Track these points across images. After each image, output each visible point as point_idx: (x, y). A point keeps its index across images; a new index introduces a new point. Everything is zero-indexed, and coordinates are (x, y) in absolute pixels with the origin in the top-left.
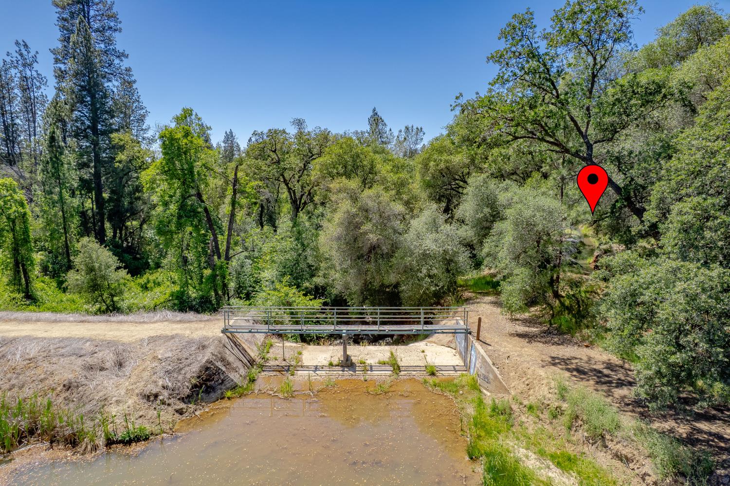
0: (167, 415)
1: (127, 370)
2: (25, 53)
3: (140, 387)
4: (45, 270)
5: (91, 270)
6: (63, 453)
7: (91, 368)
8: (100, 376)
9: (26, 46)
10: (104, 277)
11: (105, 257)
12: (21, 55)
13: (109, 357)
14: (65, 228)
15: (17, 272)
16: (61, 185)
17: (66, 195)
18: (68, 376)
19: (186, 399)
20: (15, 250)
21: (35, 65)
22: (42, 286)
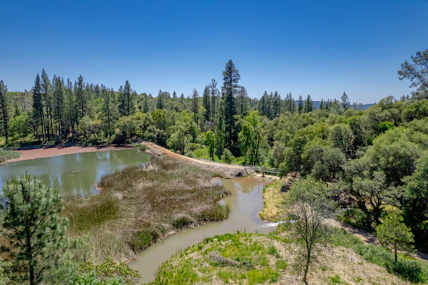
0: (233, 177)
1: (229, 171)
2: (214, 83)
3: (230, 173)
4: (216, 153)
5: (226, 155)
6: (221, 178)
7: (224, 170)
8: (225, 171)
9: (214, 81)
10: (229, 157)
11: (229, 152)
12: (213, 83)
13: (227, 169)
14: (221, 142)
15: (211, 154)
16: (221, 130)
17: (222, 133)
18: (221, 171)
19: (236, 176)
20: (211, 148)
21: (216, 86)
22: (216, 157)
